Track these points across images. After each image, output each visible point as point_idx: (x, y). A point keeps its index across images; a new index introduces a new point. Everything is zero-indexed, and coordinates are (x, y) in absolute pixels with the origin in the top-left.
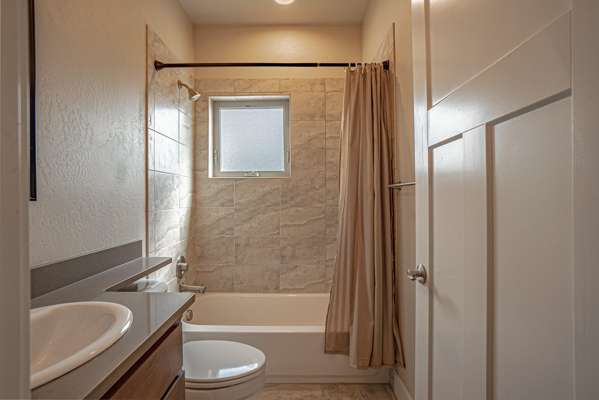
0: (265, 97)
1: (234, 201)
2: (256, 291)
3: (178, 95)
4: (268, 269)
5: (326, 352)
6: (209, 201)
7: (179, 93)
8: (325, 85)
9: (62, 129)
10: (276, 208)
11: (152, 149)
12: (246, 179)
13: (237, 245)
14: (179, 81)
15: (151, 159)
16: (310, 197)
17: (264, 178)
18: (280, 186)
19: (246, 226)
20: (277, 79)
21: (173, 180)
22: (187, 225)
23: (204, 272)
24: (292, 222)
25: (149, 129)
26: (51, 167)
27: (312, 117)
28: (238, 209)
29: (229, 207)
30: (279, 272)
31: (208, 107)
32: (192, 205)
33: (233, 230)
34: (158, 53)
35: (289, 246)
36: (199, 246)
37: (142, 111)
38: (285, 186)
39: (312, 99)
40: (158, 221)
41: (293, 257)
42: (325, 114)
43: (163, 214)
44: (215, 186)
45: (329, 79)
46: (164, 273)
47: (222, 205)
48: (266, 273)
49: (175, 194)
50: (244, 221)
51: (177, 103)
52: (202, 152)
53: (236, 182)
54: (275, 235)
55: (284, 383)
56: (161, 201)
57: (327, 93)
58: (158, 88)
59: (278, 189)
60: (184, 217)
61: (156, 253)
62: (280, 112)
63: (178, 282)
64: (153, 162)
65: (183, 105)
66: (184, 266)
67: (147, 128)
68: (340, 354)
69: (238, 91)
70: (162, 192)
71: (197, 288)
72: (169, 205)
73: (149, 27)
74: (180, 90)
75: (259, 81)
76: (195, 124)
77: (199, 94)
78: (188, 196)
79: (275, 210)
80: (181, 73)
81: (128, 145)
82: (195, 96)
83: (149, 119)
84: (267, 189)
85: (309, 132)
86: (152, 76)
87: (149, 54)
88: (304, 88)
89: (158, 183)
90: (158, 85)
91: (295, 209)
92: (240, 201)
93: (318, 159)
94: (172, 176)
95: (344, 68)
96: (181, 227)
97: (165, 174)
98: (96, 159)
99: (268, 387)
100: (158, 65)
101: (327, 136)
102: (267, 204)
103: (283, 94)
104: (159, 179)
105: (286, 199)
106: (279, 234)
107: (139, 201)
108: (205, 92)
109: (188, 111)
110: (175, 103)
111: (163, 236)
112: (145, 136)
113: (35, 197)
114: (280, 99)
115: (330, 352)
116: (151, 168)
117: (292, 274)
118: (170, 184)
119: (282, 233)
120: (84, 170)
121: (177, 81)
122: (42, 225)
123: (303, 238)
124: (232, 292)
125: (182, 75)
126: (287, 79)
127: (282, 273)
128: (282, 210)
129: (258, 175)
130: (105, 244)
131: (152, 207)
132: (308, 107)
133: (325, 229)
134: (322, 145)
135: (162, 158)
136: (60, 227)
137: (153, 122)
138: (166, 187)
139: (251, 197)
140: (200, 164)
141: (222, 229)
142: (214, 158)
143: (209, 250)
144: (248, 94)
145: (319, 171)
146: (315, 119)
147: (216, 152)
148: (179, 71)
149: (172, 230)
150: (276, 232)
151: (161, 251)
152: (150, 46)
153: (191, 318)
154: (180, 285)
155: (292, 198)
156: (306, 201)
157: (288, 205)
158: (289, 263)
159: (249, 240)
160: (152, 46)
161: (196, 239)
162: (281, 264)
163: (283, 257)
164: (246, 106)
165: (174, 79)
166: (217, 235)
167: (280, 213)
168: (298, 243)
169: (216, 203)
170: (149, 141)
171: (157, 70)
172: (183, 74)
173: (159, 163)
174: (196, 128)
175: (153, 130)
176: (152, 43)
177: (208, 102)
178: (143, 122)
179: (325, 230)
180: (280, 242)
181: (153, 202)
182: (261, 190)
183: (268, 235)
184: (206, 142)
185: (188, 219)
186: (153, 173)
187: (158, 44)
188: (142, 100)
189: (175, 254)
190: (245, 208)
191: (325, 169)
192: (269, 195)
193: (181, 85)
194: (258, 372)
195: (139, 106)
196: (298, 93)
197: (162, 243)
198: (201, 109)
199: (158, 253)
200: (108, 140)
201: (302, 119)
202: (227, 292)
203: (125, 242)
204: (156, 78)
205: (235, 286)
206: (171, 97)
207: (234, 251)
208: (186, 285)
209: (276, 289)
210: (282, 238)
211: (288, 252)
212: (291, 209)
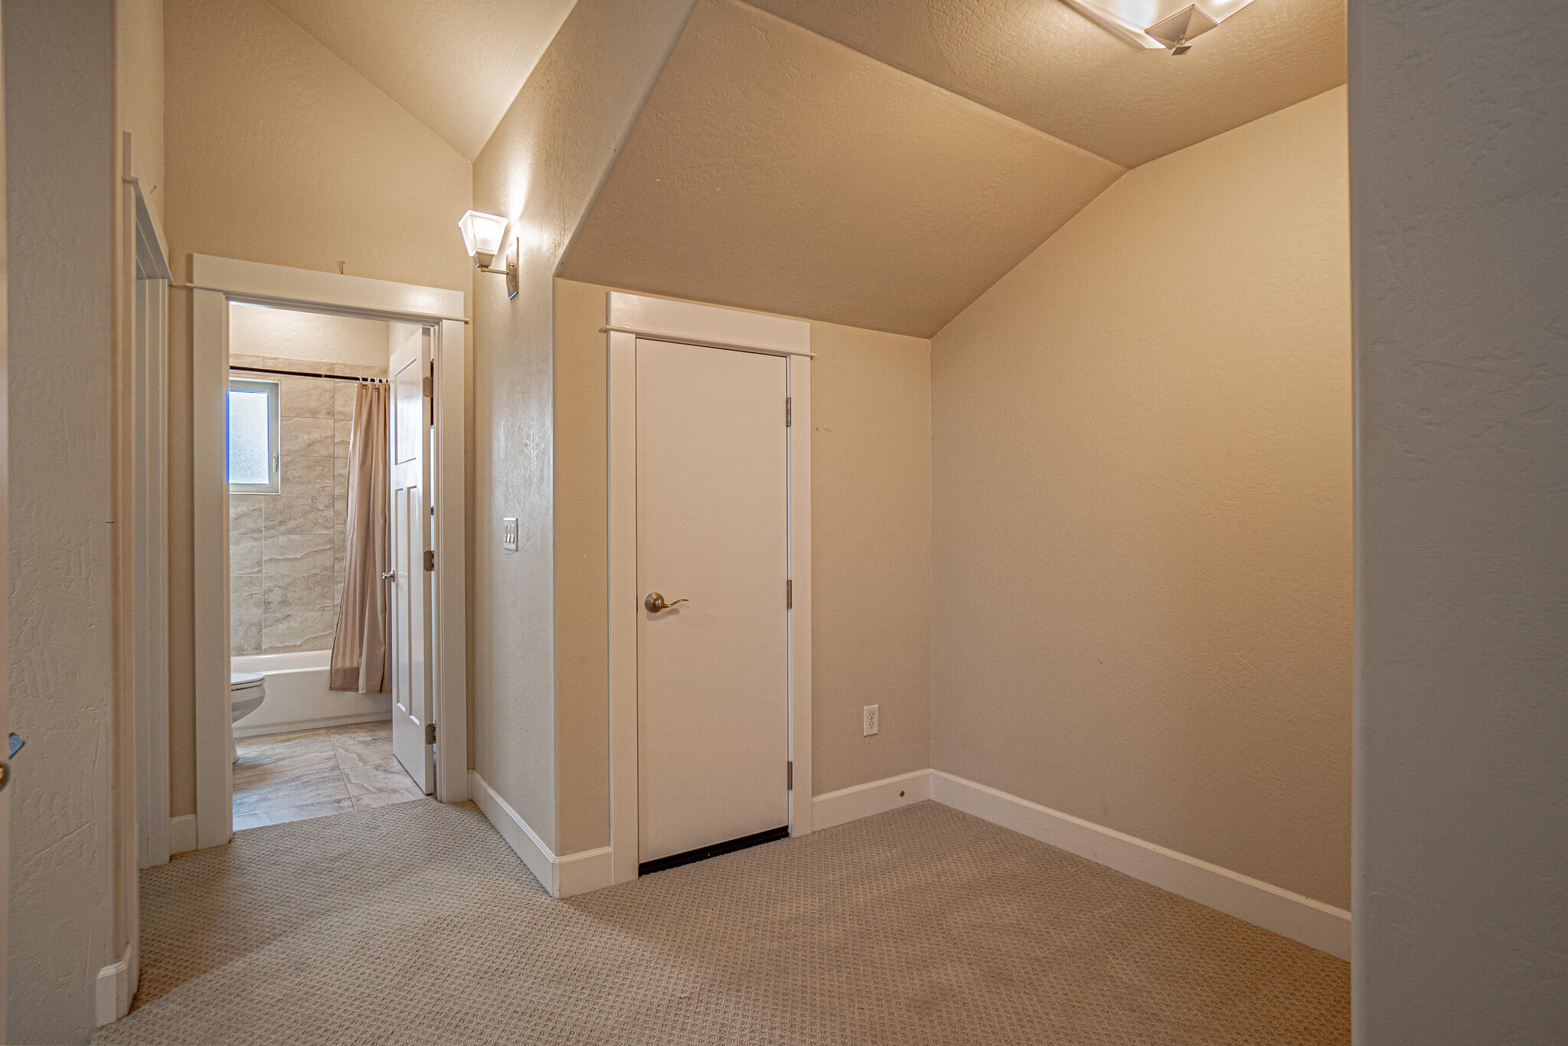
4: (243, 622)
5: (331, 688)
10: (256, 536)
16: (309, 521)
18: (263, 506)
20: (259, 356)
24: (281, 554)
27: (314, 413)
30: (261, 626)
35: (276, 589)
38: (271, 506)
39: (315, 389)
41: (284, 602)
42: (333, 410)
48: (240, 628)
54: (255, 574)
59: (260, 510)
62: (264, 400)
68: (349, 690)
79: (255, 539)
84: (242, 510)
85: (309, 433)
91: (287, 537)
93: (323, 470)
101: (336, 441)
102: (242, 530)
105: (272, 523)
106: (261, 572)
114: (265, 382)
115: (337, 689)
117: (282, 627)
119: (265, 571)
123: (299, 577)
126: (275, 358)
127: (266, 627)
128: (266, 538)
132: (309, 399)
133: (333, 563)
134: (329, 451)
145: (324, 487)
146: (318, 417)
150: (256, 570)
155: (282, 523)
156: (304, 526)
157: (276, 533)
158: (277, 612)
162: (265, 613)
163: (267, 604)
167: (264, 542)
168: (292, 583)
179: (332, 565)
180: (262, 583)
183: (244, 573)
191: (334, 484)
192: (245, 519)
196: (293, 380)
201: (299, 415)
209: (257, 649)
210: (265, 577)
211: (275, 597)
212: (281, 538)
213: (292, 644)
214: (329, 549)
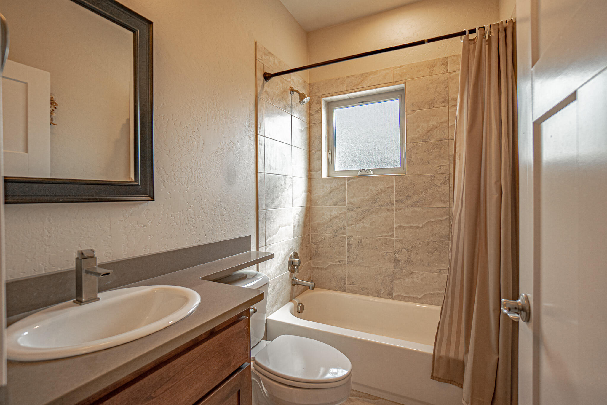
0: (378, 90)
1: (347, 201)
2: (368, 294)
3: (291, 101)
4: (380, 272)
5: (433, 377)
6: (323, 200)
7: (291, 99)
8: (447, 65)
9: (177, 142)
10: (390, 207)
11: (262, 153)
12: (358, 177)
13: (350, 245)
14: (291, 87)
15: (262, 162)
16: (429, 196)
17: (377, 176)
18: (394, 184)
19: (358, 225)
20: (390, 68)
21: (285, 180)
22: (301, 223)
23: (318, 268)
24: (408, 223)
25: (258, 136)
26: (168, 173)
27: (432, 104)
28: (350, 208)
29: (342, 207)
30: (393, 277)
31: (321, 108)
32: (307, 204)
33: (345, 229)
34: (267, 65)
35: (404, 250)
36: (314, 243)
37: (251, 120)
38: (400, 184)
39: (431, 83)
40: (269, 219)
41: (409, 262)
42: (447, 98)
43: (274, 212)
44: (329, 186)
45: (453, 57)
46: (275, 266)
47: (335, 204)
48: (379, 276)
49: (288, 194)
50: (356, 221)
51: (289, 109)
52: (317, 153)
53: (348, 181)
54: (389, 237)
55: (384, 399)
56: (272, 200)
57: (451, 74)
58: (268, 97)
59: (392, 187)
60: (297, 215)
61: (267, 248)
62: (395, 104)
63: (291, 276)
64: (264, 164)
65: (296, 109)
66: (296, 261)
67: (257, 135)
68: (453, 384)
69: (349, 88)
70: (272, 192)
71: (307, 283)
72: (281, 204)
73: (258, 44)
74: (292, 96)
75: (370, 74)
76: (310, 126)
77: (308, 97)
78: (302, 195)
79: (389, 210)
80: (293, 80)
81: (238, 151)
82: (305, 99)
83: (259, 126)
84: (381, 187)
85: (428, 122)
86: (262, 87)
87: (258, 67)
88: (421, 73)
89: (269, 184)
90: (268, 94)
91: (411, 209)
92: (352, 200)
93: (440, 152)
94: (284, 177)
95: (461, 38)
96: (294, 224)
97: (276, 176)
98: (208, 165)
99: (366, 398)
100: (267, 75)
101: (450, 125)
102: (381, 203)
103: (396, 83)
104: (269, 180)
105: (401, 198)
106: (394, 236)
107: (250, 201)
108: (318, 95)
109: (302, 115)
110: (287, 109)
111: (274, 232)
112: (255, 142)
113: (153, 198)
114: (395, 89)
115: (439, 378)
116: (261, 170)
117: (408, 281)
118: (281, 185)
119: (396, 236)
120: (196, 174)
121: (289, 88)
122: (161, 220)
123: (421, 242)
124: (344, 291)
125: (294, 82)
126: (401, 67)
127: (396, 279)
128: (397, 209)
129: (372, 173)
130: (216, 237)
131: (262, 206)
132: (427, 93)
133: (448, 232)
134: (444, 134)
135: (273, 161)
136: (176, 222)
137: (262, 129)
138: (278, 188)
139: (364, 196)
140: (315, 165)
141: (335, 227)
142: (329, 158)
143: (322, 247)
144: (359, 89)
145: (440, 166)
146: (435, 106)
147: (330, 152)
148: (290, 78)
149: (284, 228)
150: (390, 234)
151: (272, 246)
152: (260, 60)
153: (302, 312)
154: (293, 280)
155: (408, 197)
156: (424, 200)
157: (403, 205)
158: (404, 268)
159: (361, 241)
160: (261, 60)
161: (311, 237)
162: (395, 268)
163: (397, 261)
164: (359, 102)
165: (286, 87)
166: (330, 234)
167: (395, 213)
168: (415, 247)
169: (330, 202)
170: (259, 146)
171: (266, 81)
172: (295, 79)
173: (270, 165)
174: (310, 130)
175: (263, 136)
176: (261, 57)
177: (321, 104)
178: (253, 129)
179: (447, 234)
180: (394, 245)
181: (263, 202)
182: (374, 188)
183: (381, 237)
184: (320, 143)
185: (302, 217)
186: (264, 175)
187: (267, 57)
188: (251, 110)
189: (287, 250)
190: (358, 208)
191: (448, 163)
192: (383, 194)
193: (292, 91)
194: (341, 381)
195: (249, 116)
196: (415, 80)
197: (273, 239)
198: (315, 111)
199: (268, 248)
200: (218, 148)
201: (419, 108)
202: (339, 291)
203: (235, 237)
204: (266, 88)
205: (347, 286)
206: (282, 104)
207: (347, 251)
208: (298, 279)
209: (389, 294)
210: (396, 241)
211: (403, 256)
212: (407, 210)
213: (414, 296)
214: (445, 220)
